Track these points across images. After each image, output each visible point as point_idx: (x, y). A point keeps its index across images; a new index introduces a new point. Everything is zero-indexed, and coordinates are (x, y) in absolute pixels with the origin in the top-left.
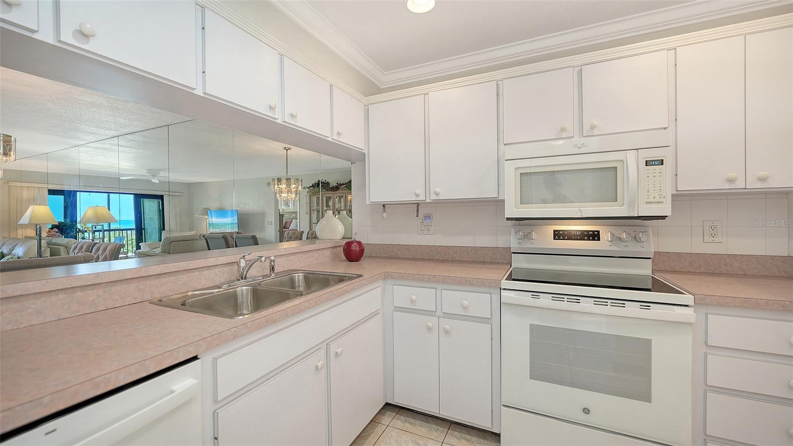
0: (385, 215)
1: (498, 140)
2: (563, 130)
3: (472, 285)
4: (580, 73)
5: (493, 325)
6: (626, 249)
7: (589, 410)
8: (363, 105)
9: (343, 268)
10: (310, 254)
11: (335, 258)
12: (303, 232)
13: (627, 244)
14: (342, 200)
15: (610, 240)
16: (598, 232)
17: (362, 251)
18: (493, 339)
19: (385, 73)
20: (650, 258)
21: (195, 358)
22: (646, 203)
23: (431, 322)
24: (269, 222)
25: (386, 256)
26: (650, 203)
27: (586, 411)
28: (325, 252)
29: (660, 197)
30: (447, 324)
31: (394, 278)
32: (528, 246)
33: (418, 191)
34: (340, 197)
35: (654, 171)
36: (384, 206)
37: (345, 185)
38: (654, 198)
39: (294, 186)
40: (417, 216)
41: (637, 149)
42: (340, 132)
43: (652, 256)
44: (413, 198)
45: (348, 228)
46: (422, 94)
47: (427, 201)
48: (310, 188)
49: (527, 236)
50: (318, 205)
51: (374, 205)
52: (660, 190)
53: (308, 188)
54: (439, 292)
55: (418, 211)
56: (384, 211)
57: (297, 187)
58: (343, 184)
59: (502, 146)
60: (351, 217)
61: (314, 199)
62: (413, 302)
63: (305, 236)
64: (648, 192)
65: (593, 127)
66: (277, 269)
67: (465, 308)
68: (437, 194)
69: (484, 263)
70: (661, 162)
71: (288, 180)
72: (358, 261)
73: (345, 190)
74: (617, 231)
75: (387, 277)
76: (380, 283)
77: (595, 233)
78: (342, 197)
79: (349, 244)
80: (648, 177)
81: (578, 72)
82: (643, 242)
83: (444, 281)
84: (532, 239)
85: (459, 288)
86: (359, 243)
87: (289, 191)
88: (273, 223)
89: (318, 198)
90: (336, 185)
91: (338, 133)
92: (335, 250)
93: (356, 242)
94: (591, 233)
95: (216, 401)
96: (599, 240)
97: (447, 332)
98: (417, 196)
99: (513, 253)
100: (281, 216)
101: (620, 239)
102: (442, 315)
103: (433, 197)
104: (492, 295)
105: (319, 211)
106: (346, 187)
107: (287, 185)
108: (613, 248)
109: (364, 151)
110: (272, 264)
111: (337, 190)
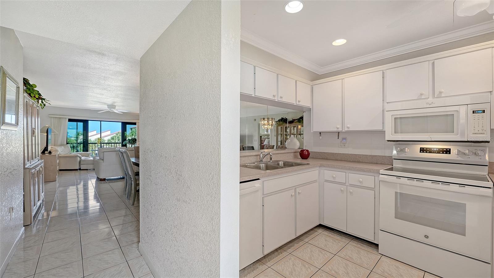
0: (321, 137)
1: (383, 100)
2: (421, 94)
3: (364, 171)
4: (433, 63)
5: (375, 191)
6: (468, 160)
7: (428, 237)
8: (310, 86)
9: (300, 161)
10: (284, 154)
11: (295, 157)
12: (274, 146)
13: (469, 156)
14: (295, 128)
15: (456, 154)
16: (450, 149)
17: (309, 154)
18: (375, 198)
19: (321, 67)
20: (487, 166)
21: (258, 179)
22: (473, 134)
23: (343, 188)
24: (255, 140)
25: (321, 158)
26: (475, 134)
27: (427, 237)
28: (291, 154)
29: (483, 131)
30: (351, 189)
31: (324, 167)
32: (403, 156)
33: (338, 126)
34: (294, 127)
35: (479, 116)
36: (320, 133)
37: (297, 120)
38: (478, 131)
39: (271, 122)
40: (338, 138)
41: (467, 105)
42: (300, 101)
43: (488, 164)
44: (335, 130)
45: (302, 143)
46: (341, 79)
47: (343, 131)
48: (277, 122)
49: (402, 150)
50: (281, 131)
51: (315, 133)
52: (483, 126)
53: (276, 122)
54: (347, 174)
55: (338, 136)
56: (320, 136)
57: (272, 122)
58: (296, 120)
59: (386, 104)
60: (303, 139)
61: (280, 128)
62: (334, 178)
63: (275, 147)
64: (475, 128)
65: (441, 93)
66: (273, 159)
67: (361, 182)
68: (348, 128)
69: (377, 163)
70: (484, 111)
71: (268, 119)
72: (307, 159)
73: (297, 123)
74: (462, 149)
75: (321, 166)
76: (318, 168)
77: (448, 150)
78: (295, 127)
79: (302, 151)
80: (474, 119)
81: (432, 63)
82: (480, 156)
83: (350, 169)
84: (406, 152)
85: (358, 172)
86: (307, 151)
87: (268, 124)
88: (257, 140)
89: (281, 127)
90: (292, 120)
91: (299, 101)
92: (295, 153)
93: (306, 150)
94: (445, 150)
95: (263, 194)
96: (450, 153)
97: (351, 193)
98: (338, 128)
99: (394, 159)
100: (261, 137)
101: (464, 154)
102: (349, 185)
103: (346, 129)
104: (376, 177)
105: (282, 135)
106: (298, 121)
107: (267, 121)
108: (460, 159)
109: (310, 107)
110: (271, 157)
111: (292, 123)
